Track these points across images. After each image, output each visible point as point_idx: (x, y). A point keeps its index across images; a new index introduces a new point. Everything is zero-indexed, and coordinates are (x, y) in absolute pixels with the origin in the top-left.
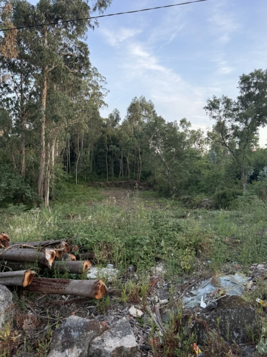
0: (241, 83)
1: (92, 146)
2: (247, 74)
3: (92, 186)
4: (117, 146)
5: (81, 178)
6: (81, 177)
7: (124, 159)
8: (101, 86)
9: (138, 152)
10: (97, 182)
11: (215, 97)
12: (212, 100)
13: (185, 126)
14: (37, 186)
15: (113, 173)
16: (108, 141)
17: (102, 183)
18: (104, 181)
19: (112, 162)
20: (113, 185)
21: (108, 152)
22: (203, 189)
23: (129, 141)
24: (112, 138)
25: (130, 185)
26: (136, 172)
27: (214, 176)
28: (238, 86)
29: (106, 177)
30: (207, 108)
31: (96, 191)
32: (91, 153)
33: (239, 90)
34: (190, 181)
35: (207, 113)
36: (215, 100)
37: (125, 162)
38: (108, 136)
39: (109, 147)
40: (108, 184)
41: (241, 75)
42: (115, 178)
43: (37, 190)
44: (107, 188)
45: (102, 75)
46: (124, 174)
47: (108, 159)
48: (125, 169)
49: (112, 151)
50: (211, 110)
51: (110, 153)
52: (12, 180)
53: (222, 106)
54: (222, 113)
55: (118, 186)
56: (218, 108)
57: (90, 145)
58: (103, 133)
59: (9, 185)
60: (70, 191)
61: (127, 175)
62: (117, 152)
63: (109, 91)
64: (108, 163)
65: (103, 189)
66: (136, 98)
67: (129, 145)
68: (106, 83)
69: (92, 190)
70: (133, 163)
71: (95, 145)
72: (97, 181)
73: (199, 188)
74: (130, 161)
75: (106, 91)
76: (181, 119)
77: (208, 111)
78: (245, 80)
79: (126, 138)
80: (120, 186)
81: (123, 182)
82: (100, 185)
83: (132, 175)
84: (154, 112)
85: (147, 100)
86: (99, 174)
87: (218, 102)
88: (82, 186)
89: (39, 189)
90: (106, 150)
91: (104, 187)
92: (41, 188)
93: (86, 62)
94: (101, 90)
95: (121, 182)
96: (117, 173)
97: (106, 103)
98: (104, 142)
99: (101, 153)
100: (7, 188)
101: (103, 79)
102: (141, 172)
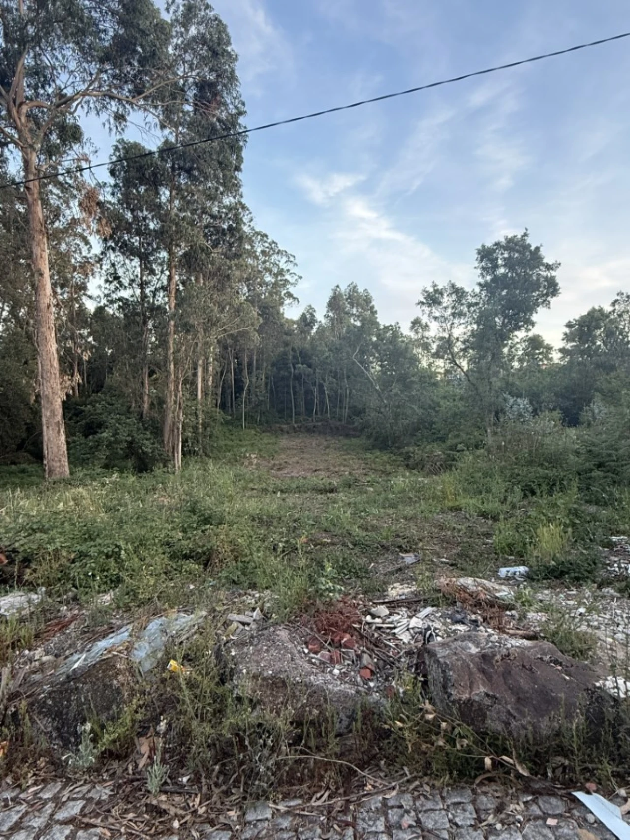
0: (482, 260)
1: (269, 367)
2: (489, 244)
3: (269, 431)
4: (310, 366)
5: (250, 418)
6: (252, 417)
7: (321, 386)
8: (288, 270)
9: (343, 374)
10: (278, 425)
11: (435, 286)
12: (431, 290)
13: (420, 330)
14: (162, 436)
15: (303, 409)
16: (294, 357)
17: (285, 427)
18: (288, 424)
19: (302, 392)
20: (302, 430)
21: (295, 376)
22: (439, 436)
23: (327, 358)
24: (301, 352)
25: (331, 429)
26: (340, 408)
27: (456, 414)
28: (477, 265)
29: (291, 417)
30: (423, 303)
31: (273, 440)
32: (267, 378)
33: (479, 271)
34: (422, 421)
35: (423, 311)
36: (436, 291)
37: (321, 391)
38: (293, 349)
39: (295, 368)
40: (294, 428)
41: (480, 247)
42: (306, 417)
43: (163, 441)
44: (293, 434)
45: (289, 252)
46: (322, 411)
47: (294, 387)
48: (322, 402)
49: (300, 374)
50: (430, 305)
51: (297, 378)
52: (120, 427)
53: (447, 300)
54: (450, 311)
55: (310, 431)
56: (440, 303)
57: (265, 364)
58: (286, 344)
59: (115, 434)
60: (232, 440)
61: (326, 412)
62: (308, 376)
63: (301, 277)
64: (295, 393)
65: (286, 436)
66: (338, 286)
67: (328, 364)
68: (296, 265)
69: (267, 438)
70: (336, 392)
71: (273, 365)
72: (276, 422)
73: (434, 433)
74: (331, 389)
75: (296, 277)
76: (412, 320)
77: (425, 308)
78: (486, 254)
79: (323, 352)
80: (314, 432)
81: (320, 424)
82: (282, 430)
83: (335, 412)
84: (373, 307)
85: (361, 290)
86: (281, 411)
87: (442, 294)
88: (253, 432)
89: (166, 439)
90: (290, 373)
91: (288, 433)
92: (169, 438)
93: (238, 236)
94: (287, 277)
95: (316, 424)
96: (309, 411)
97: (295, 296)
98: (288, 359)
99: (283, 378)
100: (112, 439)
101: (292, 259)
102: (349, 408)
